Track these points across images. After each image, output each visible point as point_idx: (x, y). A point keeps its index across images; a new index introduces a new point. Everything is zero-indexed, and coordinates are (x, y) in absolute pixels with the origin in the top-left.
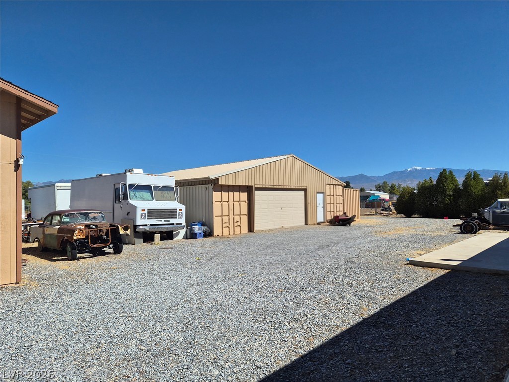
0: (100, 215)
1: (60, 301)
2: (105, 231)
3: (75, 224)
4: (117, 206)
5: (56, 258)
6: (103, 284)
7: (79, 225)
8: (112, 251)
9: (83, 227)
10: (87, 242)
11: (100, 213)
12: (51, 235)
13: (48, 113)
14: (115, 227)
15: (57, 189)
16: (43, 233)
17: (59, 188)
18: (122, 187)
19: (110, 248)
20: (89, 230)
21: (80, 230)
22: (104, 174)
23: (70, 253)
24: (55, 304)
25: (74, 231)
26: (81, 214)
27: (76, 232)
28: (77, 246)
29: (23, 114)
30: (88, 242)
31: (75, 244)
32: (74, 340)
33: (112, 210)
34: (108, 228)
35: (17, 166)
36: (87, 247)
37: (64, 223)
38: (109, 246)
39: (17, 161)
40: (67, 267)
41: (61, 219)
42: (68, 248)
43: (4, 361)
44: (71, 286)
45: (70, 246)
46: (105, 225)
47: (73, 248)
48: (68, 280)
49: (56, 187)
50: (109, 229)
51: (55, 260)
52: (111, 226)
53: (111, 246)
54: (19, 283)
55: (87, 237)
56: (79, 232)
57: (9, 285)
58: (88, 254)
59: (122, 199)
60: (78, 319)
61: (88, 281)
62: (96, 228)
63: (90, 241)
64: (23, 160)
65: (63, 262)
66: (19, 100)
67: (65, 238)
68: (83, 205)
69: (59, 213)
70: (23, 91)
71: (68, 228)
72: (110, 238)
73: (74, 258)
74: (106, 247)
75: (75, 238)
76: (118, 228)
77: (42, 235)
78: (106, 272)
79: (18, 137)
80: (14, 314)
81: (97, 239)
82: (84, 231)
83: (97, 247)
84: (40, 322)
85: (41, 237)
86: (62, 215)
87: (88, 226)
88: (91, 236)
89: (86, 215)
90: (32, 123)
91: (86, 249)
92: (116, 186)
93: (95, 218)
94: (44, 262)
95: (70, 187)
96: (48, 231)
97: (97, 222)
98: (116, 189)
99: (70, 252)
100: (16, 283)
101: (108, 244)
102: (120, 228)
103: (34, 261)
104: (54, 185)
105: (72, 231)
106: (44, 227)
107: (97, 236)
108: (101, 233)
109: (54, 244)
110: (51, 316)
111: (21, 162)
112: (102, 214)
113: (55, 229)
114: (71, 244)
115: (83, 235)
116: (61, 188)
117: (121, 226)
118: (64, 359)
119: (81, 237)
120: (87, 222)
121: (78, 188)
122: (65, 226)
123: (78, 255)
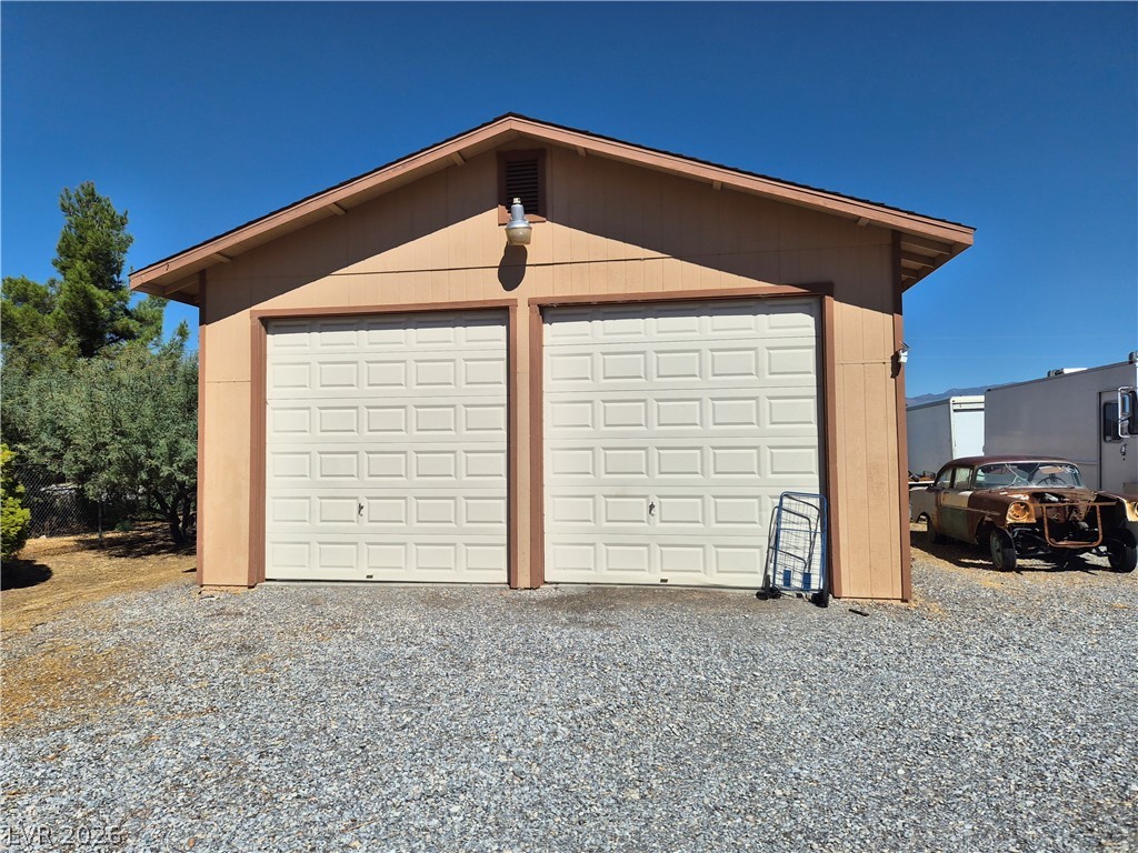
0: (1068, 470)
1: (1000, 658)
2: (1083, 512)
3: (1006, 490)
4: (1110, 448)
5: (967, 561)
6: (1098, 642)
7: (1017, 492)
8: (1104, 561)
9: (1027, 498)
10: (1038, 534)
11: (1067, 465)
12: (954, 510)
13: (951, 249)
14: (1114, 503)
15: (955, 411)
16: (937, 504)
17: (957, 407)
18: (1123, 400)
19: (1100, 554)
20: (1044, 506)
21: (1022, 504)
22: (1067, 371)
23: (1000, 555)
24: (991, 662)
25: (1007, 506)
26: (1020, 466)
27: (1012, 507)
28: (1016, 539)
29: (906, 262)
30: (1042, 534)
31: (1010, 535)
32: (1055, 757)
33: (1096, 458)
34: (1091, 504)
35: (896, 367)
36: (1041, 544)
37: (980, 485)
38: (1096, 548)
39: (896, 357)
40: (997, 585)
41: (974, 475)
42: (995, 543)
43: (914, 751)
44: (1016, 629)
45: (999, 538)
46: (1084, 495)
47: (1006, 543)
48: (1008, 615)
49: (952, 407)
50: (1094, 508)
51: (967, 565)
52: (1100, 498)
53: (1103, 549)
54: (906, 601)
55: (1040, 520)
56: (1017, 509)
57: (889, 602)
58: (1042, 562)
59: (1126, 430)
60: (1055, 713)
61: (1055, 626)
62: (1060, 501)
63: (1046, 531)
64: (906, 353)
65: (986, 572)
66: (897, 234)
67: (987, 518)
68: (1018, 445)
69: (967, 463)
70: (906, 215)
71: (992, 496)
72: (1099, 529)
73: (1009, 566)
74: (1089, 550)
75: (1010, 521)
76: (1123, 504)
77: (935, 509)
78: (1101, 614)
79: (896, 308)
80: (911, 663)
81: (1065, 527)
82: (1031, 507)
83: (1064, 549)
84: (965, 693)
85: (932, 511)
86: (976, 467)
87: (1038, 496)
88: (1049, 520)
89: (1030, 470)
90: (919, 275)
91: (1036, 550)
92: (1106, 398)
93: (1053, 477)
94: (944, 566)
95: (982, 406)
96: (949, 500)
97: (1059, 486)
98: (1106, 404)
99: (998, 551)
100: (903, 600)
101: (1095, 544)
102: (1128, 506)
103: (924, 561)
104: (947, 402)
105: (1003, 505)
106: (938, 491)
107: (1062, 520)
108: (1074, 514)
109: (962, 529)
110: (986, 686)
111: (903, 359)
112: (1072, 467)
113: (963, 496)
114: (1002, 535)
115: (1029, 517)
116: (964, 407)
117: (1130, 502)
118: (1039, 795)
119: (1024, 520)
120: (1034, 486)
121: (1001, 406)
122: (984, 492)
123: (1019, 562)
